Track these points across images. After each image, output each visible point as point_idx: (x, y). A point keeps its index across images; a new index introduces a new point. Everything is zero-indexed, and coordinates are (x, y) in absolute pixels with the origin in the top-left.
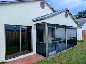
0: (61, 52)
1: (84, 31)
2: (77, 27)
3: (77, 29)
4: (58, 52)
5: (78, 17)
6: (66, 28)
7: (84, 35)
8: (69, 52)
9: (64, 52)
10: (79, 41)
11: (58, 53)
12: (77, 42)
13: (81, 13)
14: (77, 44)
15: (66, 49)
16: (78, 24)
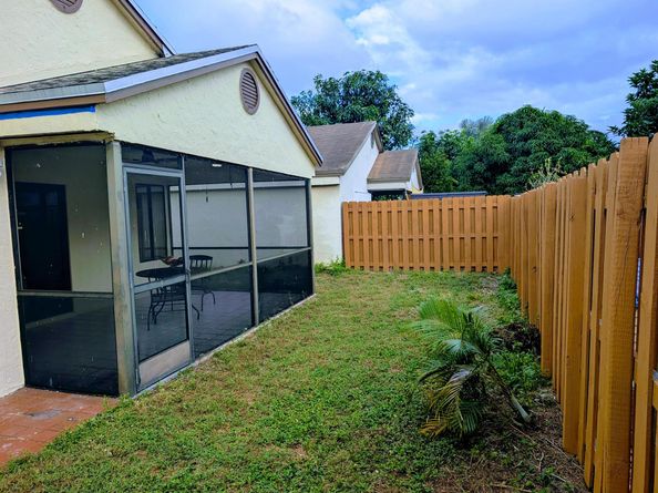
0: (221, 348)
1: (350, 205)
2: (313, 182)
3: (314, 194)
4: (205, 352)
5: (317, 112)
6: (252, 185)
7: (351, 232)
8: (271, 342)
9: (241, 345)
10: (323, 270)
11: (206, 358)
12: (315, 278)
13: (329, 87)
14: (316, 284)
15: (253, 325)
16: (320, 162)
